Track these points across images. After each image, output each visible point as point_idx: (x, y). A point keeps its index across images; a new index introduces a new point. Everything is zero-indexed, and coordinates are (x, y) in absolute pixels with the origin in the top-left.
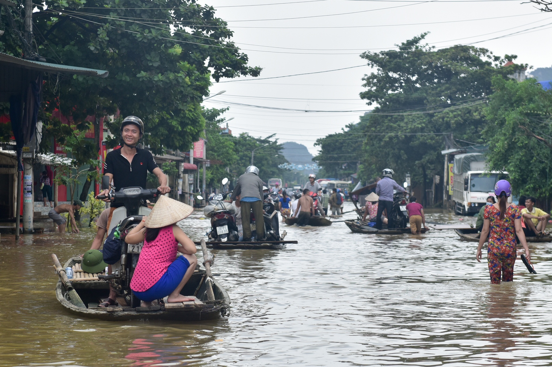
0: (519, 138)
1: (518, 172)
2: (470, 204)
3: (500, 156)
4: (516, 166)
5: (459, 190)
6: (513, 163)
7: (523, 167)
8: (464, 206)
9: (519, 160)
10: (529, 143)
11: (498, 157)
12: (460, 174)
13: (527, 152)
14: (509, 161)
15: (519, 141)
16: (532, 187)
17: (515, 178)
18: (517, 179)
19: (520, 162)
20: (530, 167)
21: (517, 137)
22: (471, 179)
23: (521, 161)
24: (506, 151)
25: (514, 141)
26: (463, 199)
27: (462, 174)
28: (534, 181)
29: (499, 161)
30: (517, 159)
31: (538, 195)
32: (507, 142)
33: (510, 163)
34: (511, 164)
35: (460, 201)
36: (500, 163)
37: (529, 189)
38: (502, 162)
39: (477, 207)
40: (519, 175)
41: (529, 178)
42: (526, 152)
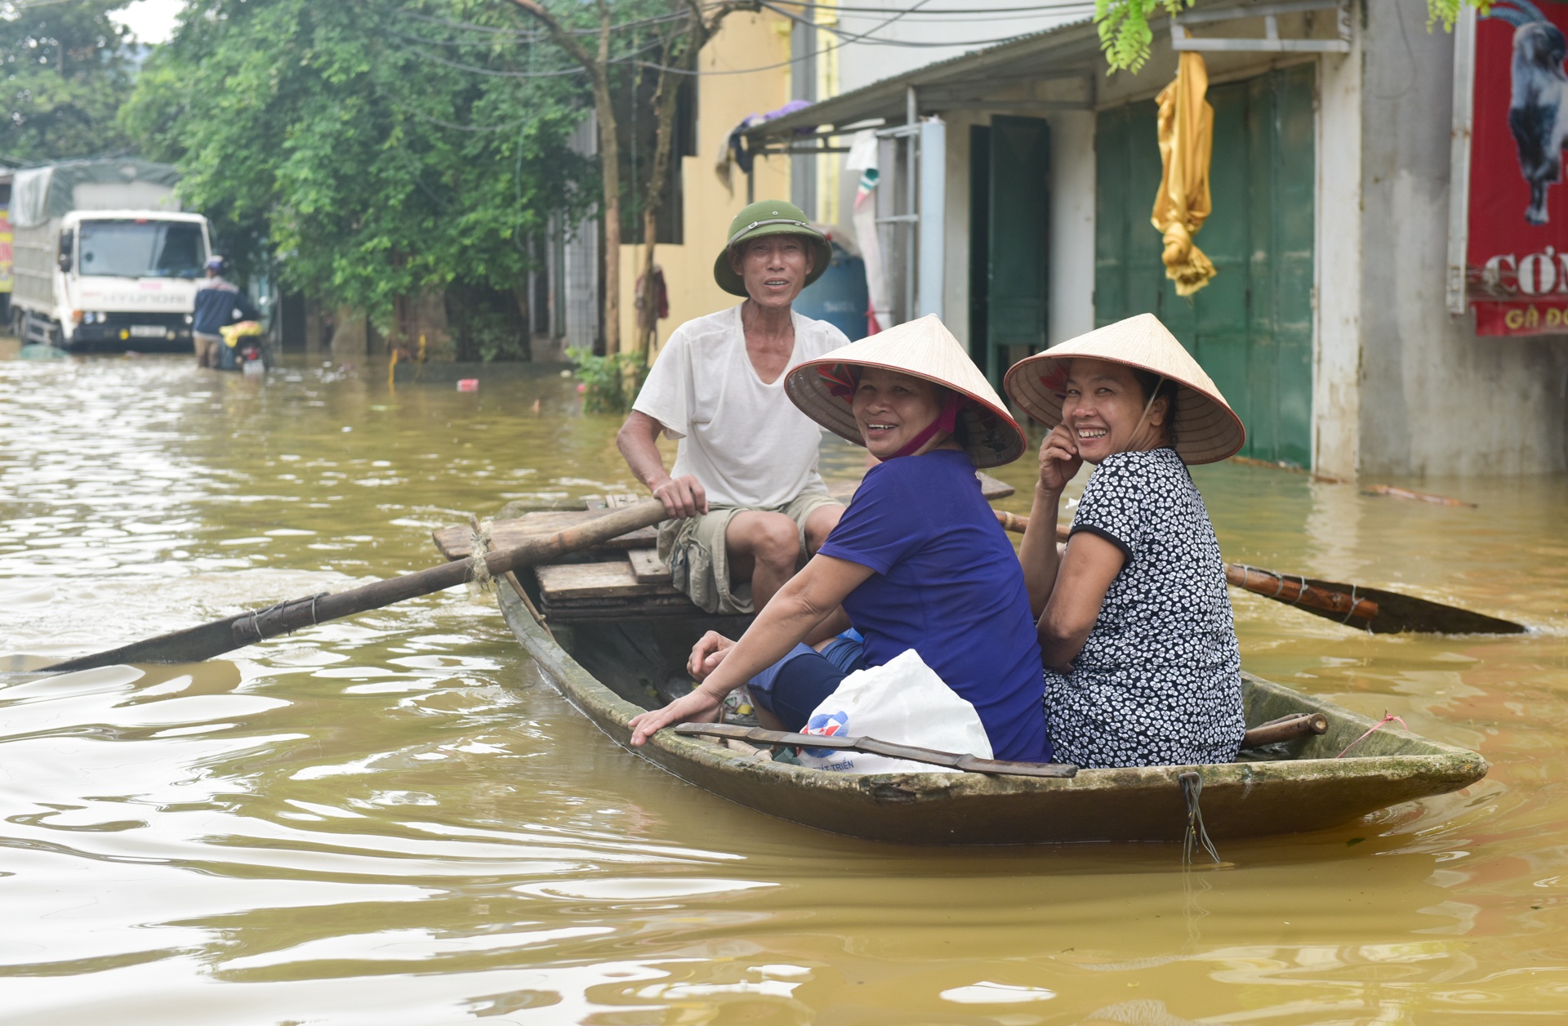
0: (331, 54)
1: (329, 187)
2: (80, 316)
3: (244, 128)
4: (320, 164)
5: (33, 272)
6: (309, 153)
7: (349, 168)
8: (58, 322)
9: (330, 140)
10: (373, 69)
11: (235, 130)
12: (38, 222)
13: (367, 108)
14: (287, 144)
15: (329, 64)
16: (386, 250)
17: (317, 210)
18: (328, 215)
19: (334, 148)
20: (373, 169)
21: (319, 46)
22: (82, 238)
23: (340, 143)
24: (270, 108)
25: (307, 67)
26: (52, 300)
27: (46, 223)
28: (391, 226)
29: (241, 147)
30: (324, 136)
31: (407, 280)
32: (279, 70)
33: (293, 150)
34: (298, 156)
35: (40, 307)
36: (244, 153)
37: (369, 257)
38: (255, 148)
39: (104, 324)
40: (334, 201)
41: (371, 211)
42: (360, 111)
